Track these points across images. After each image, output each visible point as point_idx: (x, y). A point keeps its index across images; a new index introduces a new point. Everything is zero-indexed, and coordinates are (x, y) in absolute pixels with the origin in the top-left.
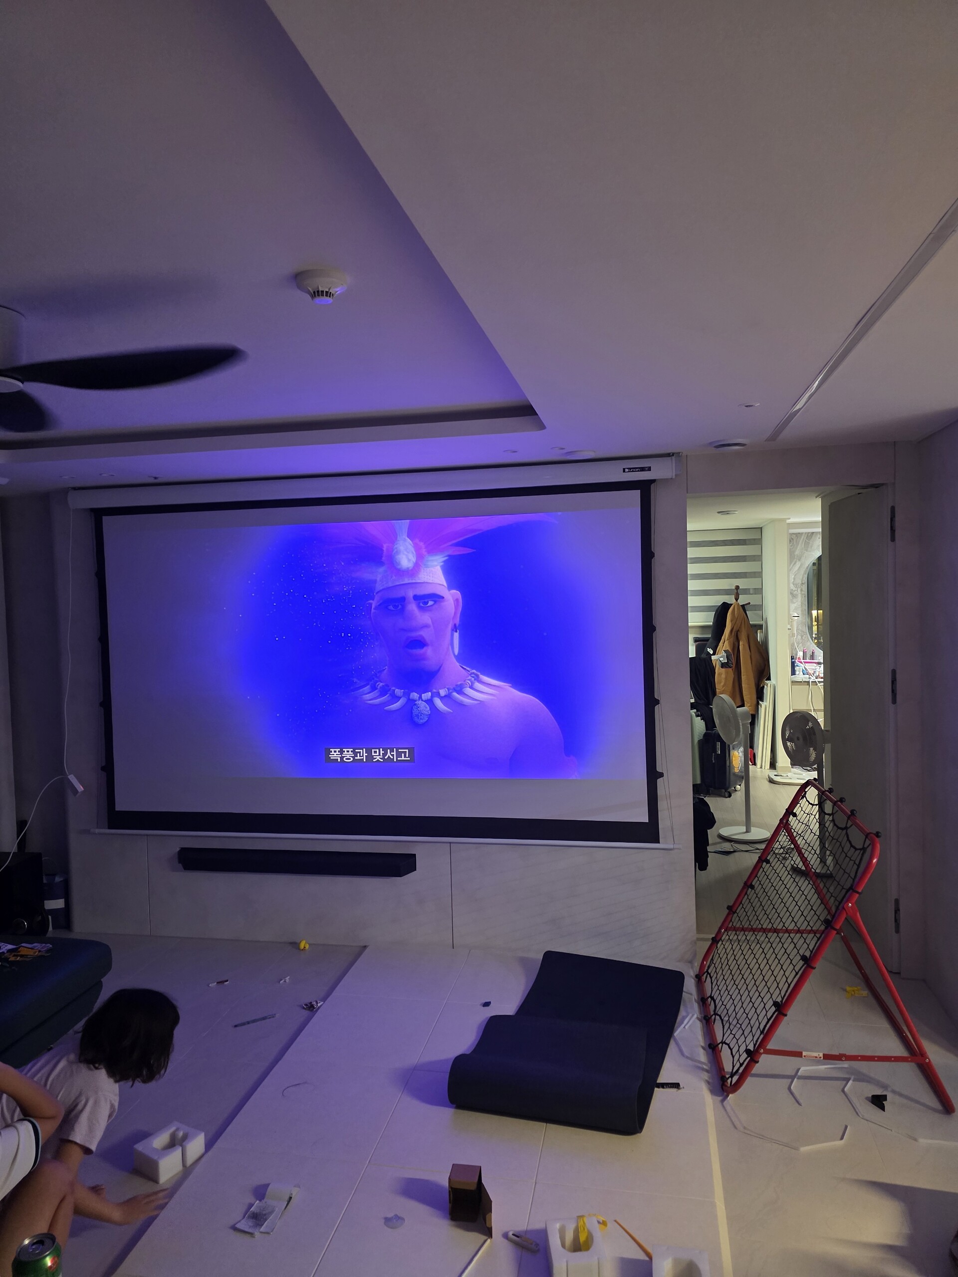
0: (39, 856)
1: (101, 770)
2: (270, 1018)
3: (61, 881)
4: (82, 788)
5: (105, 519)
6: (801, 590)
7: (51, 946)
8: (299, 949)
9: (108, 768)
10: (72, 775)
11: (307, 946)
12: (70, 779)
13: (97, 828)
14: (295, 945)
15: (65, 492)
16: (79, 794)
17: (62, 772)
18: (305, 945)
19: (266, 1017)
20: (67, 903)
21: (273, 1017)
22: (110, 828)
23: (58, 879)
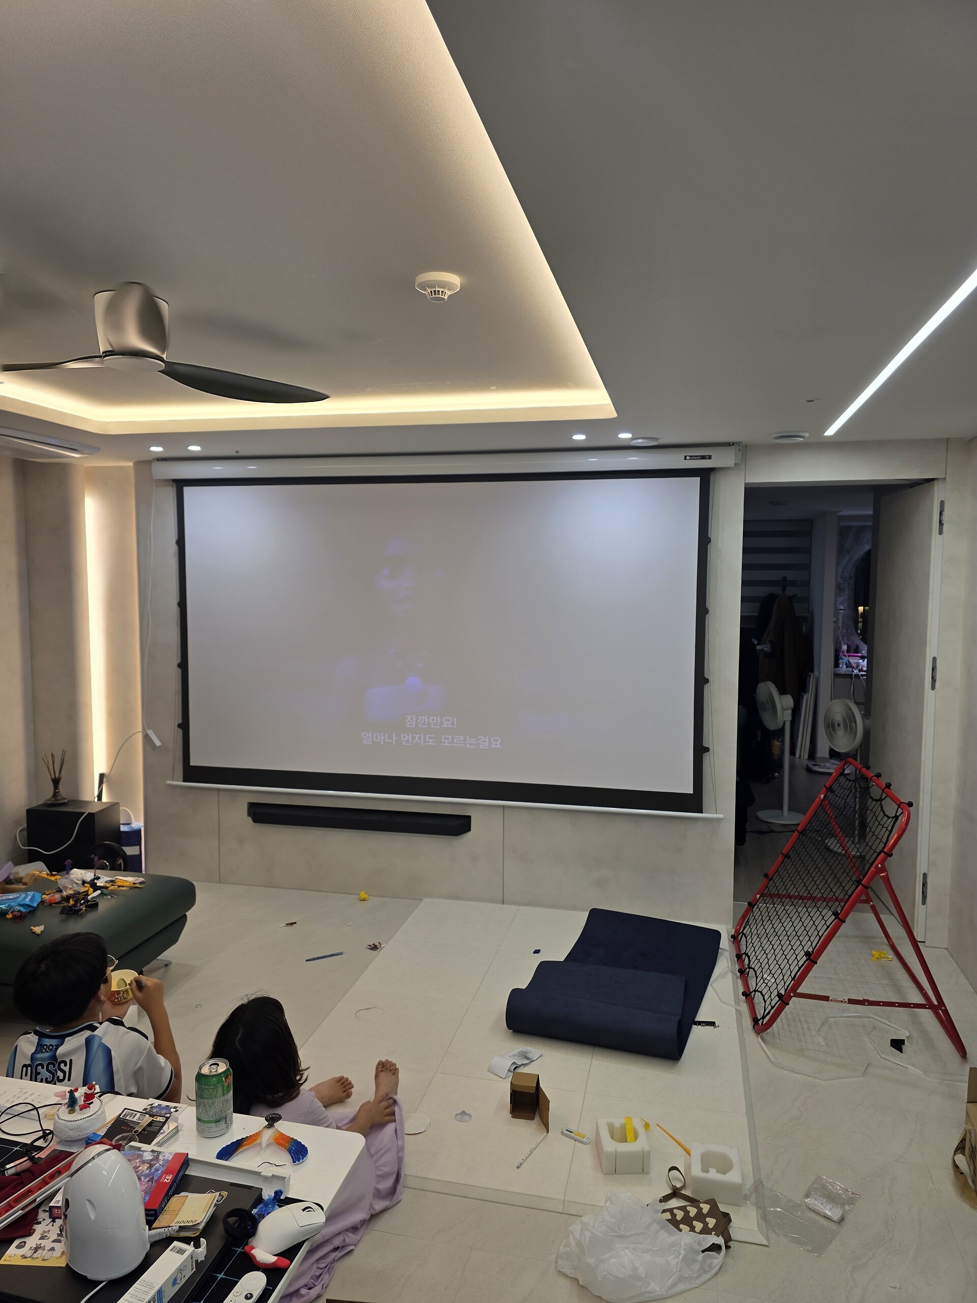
1: (178, 727)
2: (338, 955)
4: (160, 743)
5: (187, 490)
6: (849, 584)
7: (143, 879)
8: (359, 899)
9: (184, 724)
10: (151, 731)
11: (367, 897)
12: (149, 734)
13: (175, 780)
15: (149, 462)
16: (158, 751)
18: (364, 896)
19: (335, 954)
21: (342, 954)
22: (185, 781)
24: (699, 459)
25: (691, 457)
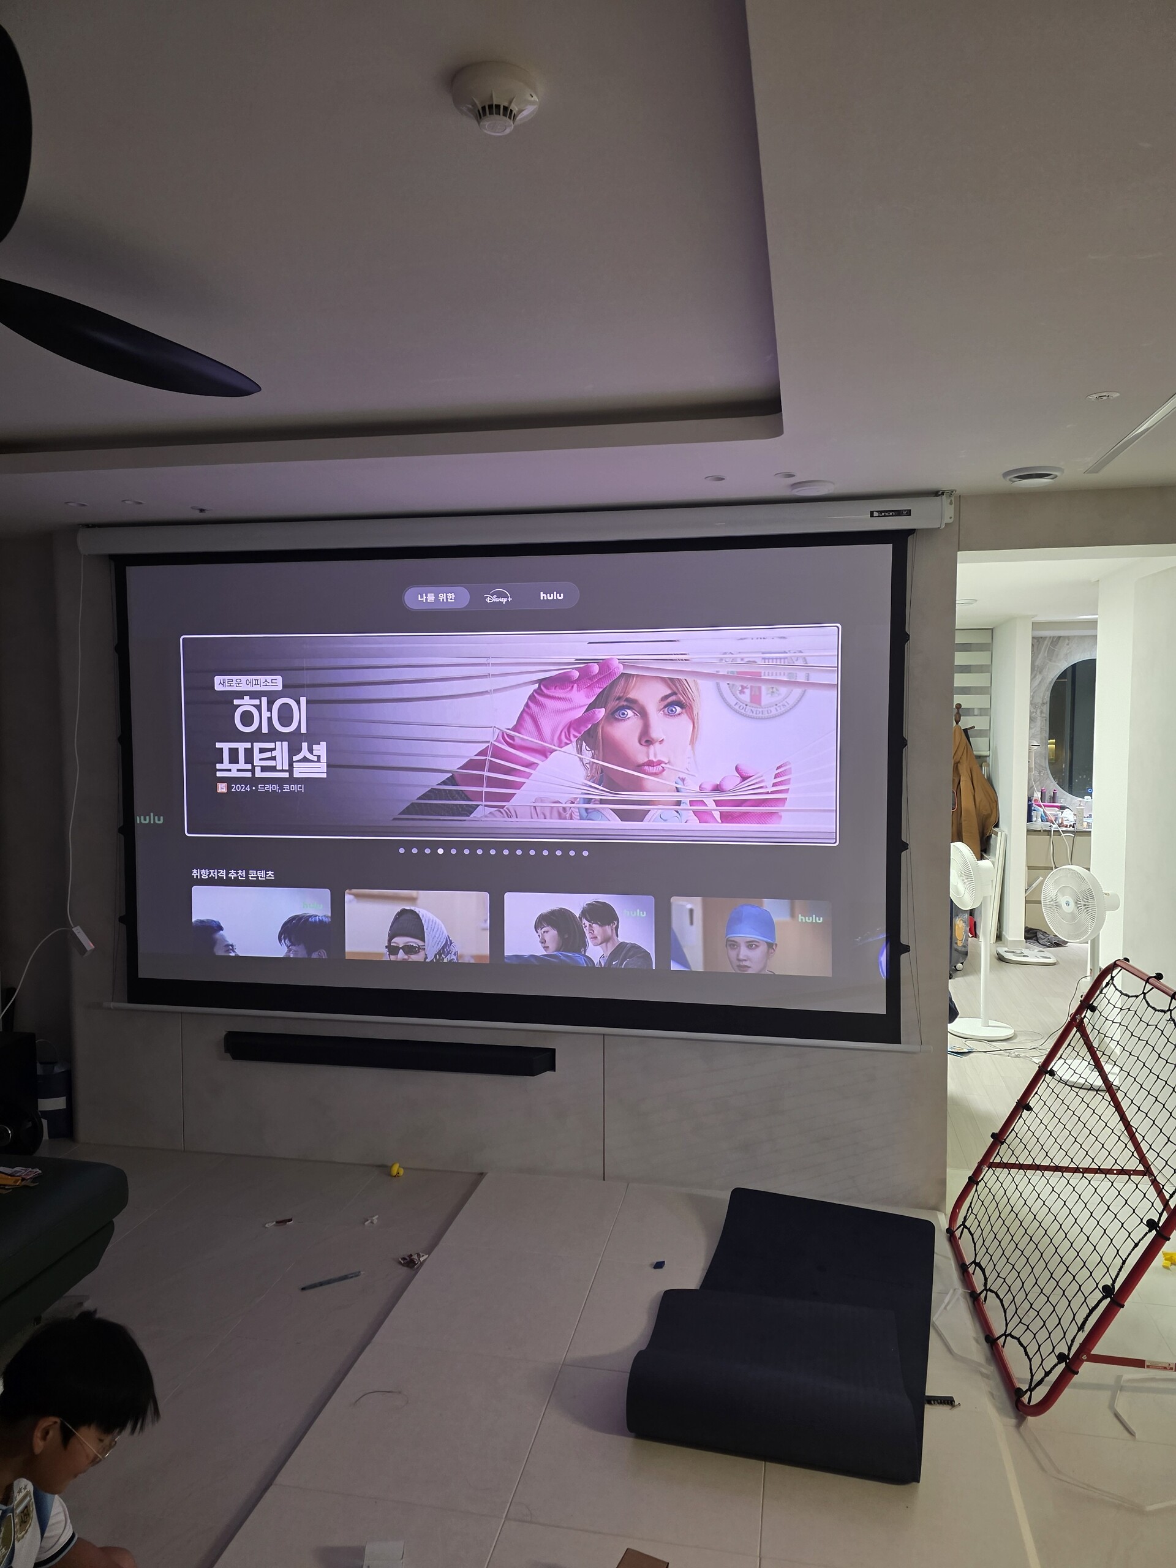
0: (32, 1037)
1: (119, 921)
2: (352, 1277)
3: (62, 1072)
4: (92, 945)
5: (132, 572)
6: (1042, 712)
7: (40, 1172)
8: (390, 1175)
9: (129, 919)
10: (78, 927)
11: (402, 1172)
12: (76, 932)
13: (113, 1001)
14: (385, 1169)
15: (75, 529)
16: (86, 955)
17: (65, 923)
18: (398, 1170)
19: (346, 1276)
20: (70, 1102)
21: (357, 1276)
22: (129, 1002)
23: (58, 1069)
24: (892, 515)
25: (881, 512)
